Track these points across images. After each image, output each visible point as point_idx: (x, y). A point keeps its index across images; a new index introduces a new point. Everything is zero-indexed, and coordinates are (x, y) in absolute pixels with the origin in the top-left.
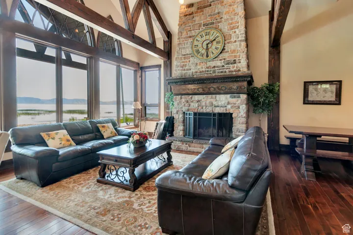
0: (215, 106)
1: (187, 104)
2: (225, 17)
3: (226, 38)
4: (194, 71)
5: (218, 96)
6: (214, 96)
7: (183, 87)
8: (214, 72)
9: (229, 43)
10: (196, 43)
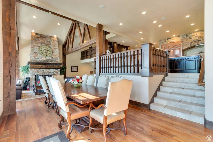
0: (50, 73)
1: (37, 72)
2: (52, 44)
3: (53, 51)
4: (40, 60)
5: (50, 69)
6: (49, 69)
7: (36, 65)
8: (49, 61)
9: (54, 53)
10: (41, 49)
